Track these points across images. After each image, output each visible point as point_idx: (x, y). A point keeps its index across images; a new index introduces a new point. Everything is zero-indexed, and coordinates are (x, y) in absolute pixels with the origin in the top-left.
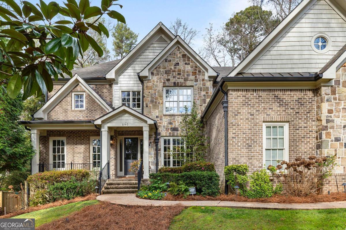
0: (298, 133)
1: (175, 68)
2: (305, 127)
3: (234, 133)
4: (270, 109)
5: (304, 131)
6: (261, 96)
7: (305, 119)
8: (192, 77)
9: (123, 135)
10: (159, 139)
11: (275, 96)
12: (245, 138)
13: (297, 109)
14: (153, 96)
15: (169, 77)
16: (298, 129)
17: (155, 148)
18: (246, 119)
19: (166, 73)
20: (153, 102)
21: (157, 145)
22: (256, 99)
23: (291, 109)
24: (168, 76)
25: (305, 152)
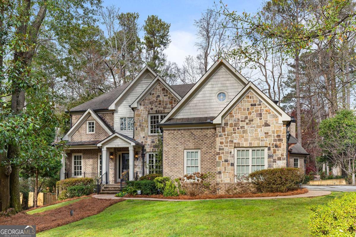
0: (206, 156)
1: (157, 99)
2: (210, 152)
3: (166, 157)
4: (188, 141)
5: (210, 155)
6: (183, 133)
7: (210, 147)
8: (169, 106)
9: (120, 151)
10: (145, 155)
11: (191, 133)
12: (173, 160)
13: (205, 141)
14: (141, 122)
15: (153, 107)
16: (206, 154)
17: (142, 161)
18: (174, 148)
19: (150, 103)
20: (141, 126)
21: (143, 159)
22: (180, 135)
23: (202, 141)
24: (152, 105)
25: (210, 169)
